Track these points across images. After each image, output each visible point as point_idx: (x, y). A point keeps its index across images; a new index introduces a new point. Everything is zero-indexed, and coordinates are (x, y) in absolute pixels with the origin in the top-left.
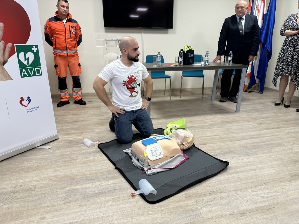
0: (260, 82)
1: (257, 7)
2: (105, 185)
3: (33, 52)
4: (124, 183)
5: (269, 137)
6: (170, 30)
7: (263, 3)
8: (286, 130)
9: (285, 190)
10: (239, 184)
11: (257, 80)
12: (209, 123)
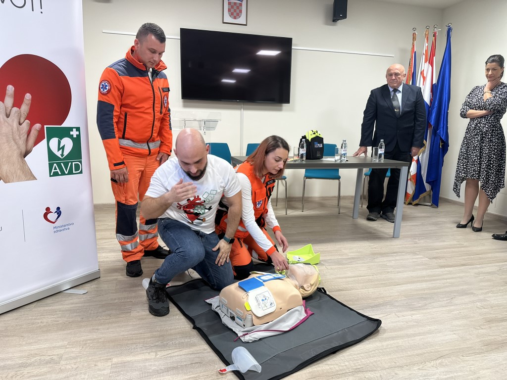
0: (432, 189)
1: (421, 73)
2: (178, 356)
3: (71, 137)
4: (208, 352)
5: (448, 281)
6: (285, 106)
7: (431, 66)
8: (476, 268)
9: (474, 367)
10: (398, 358)
11: (428, 187)
12: (350, 254)
